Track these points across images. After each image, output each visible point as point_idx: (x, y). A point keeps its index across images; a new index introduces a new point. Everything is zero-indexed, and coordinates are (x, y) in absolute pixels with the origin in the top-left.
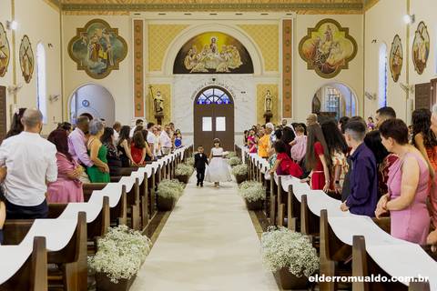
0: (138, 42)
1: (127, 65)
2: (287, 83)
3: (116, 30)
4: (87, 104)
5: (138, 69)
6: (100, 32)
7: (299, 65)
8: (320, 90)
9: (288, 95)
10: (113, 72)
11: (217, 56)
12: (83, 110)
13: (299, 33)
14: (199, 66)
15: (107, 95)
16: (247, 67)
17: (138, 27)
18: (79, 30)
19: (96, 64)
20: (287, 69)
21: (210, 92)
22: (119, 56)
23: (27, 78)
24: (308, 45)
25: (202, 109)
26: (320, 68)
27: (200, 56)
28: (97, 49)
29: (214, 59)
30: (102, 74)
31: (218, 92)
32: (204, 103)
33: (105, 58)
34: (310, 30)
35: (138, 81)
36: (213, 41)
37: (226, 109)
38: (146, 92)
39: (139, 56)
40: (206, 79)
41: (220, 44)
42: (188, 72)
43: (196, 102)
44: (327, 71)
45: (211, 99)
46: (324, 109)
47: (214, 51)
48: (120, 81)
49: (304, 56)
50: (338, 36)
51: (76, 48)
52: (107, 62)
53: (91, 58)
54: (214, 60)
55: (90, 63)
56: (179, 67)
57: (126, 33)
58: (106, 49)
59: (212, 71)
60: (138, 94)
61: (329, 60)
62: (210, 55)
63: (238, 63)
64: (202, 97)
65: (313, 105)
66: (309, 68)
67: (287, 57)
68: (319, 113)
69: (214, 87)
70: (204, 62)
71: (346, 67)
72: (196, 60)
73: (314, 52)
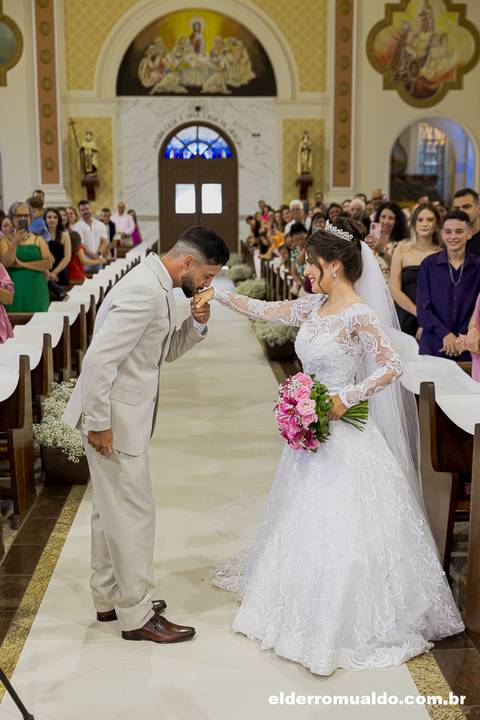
0: (45, 30)
1: (22, 76)
2: (343, 116)
5: (47, 85)
7: (367, 80)
8: (406, 133)
9: (343, 142)
11: (204, 59)
13: (368, 13)
14: (168, 81)
16: (263, 84)
20: (343, 90)
21: (190, 133)
22: (7, 57)
24: (386, 40)
25: (174, 169)
26: (408, 87)
27: (170, 60)
29: (199, 66)
31: (206, 134)
32: (179, 155)
34: (390, 9)
35: (47, 111)
37: (222, 168)
39: (46, 57)
40: (181, 108)
41: (210, 35)
43: (163, 154)
44: (422, 93)
45: (193, 149)
46: (413, 168)
47: (197, 49)
49: (377, 62)
50: (445, 21)
54: (199, 69)
56: (129, 83)
57: (20, 9)
59: (194, 91)
60: (48, 138)
61: (427, 72)
62: (190, 57)
63: (247, 75)
64: (176, 143)
65: (393, 161)
66: (387, 86)
67: (344, 63)
68: (403, 177)
69: (198, 124)
70: (178, 71)
71: (458, 84)
72: (161, 67)
73: (397, 54)
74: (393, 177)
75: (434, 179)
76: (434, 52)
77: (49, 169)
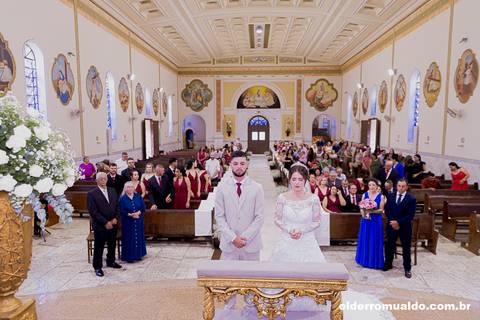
0: (219, 92)
1: (212, 104)
2: (299, 114)
3: (206, 86)
4: (189, 124)
5: (219, 106)
6: (198, 87)
7: (306, 104)
8: (316, 120)
9: (299, 121)
10: (205, 108)
11: (261, 98)
13: (306, 86)
14: (250, 105)
15: (201, 120)
16: (277, 105)
17: (218, 84)
18: (187, 86)
19: (196, 104)
20: (299, 107)
21: (256, 118)
22: (208, 99)
23: (165, 114)
24: (311, 93)
25: (252, 128)
27: (251, 99)
28: (197, 95)
30: (199, 109)
31: (261, 119)
32: (254, 124)
33: (201, 100)
34: (312, 85)
35: (218, 113)
37: (265, 127)
38: (222, 118)
39: (219, 99)
40: (254, 112)
41: (262, 92)
42: (244, 107)
43: (249, 124)
44: (321, 107)
45: (257, 123)
46: (320, 127)
47: (259, 96)
48: (208, 113)
49: (308, 100)
50: (328, 88)
51: (185, 94)
52: (202, 103)
53: (194, 100)
55: (193, 103)
56: (240, 105)
57: (212, 87)
58: (201, 95)
59: (258, 107)
60: (218, 120)
62: (258, 99)
63: (273, 103)
64: (253, 121)
65: (314, 125)
66: (311, 106)
67: (299, 100)
68: (317, 129)
69: (259, 116)
71: (331, 105)
72: (249, 101)
73: (314, 97)
74: (313, 130)
75: (326, 130)
77: (218, 128)
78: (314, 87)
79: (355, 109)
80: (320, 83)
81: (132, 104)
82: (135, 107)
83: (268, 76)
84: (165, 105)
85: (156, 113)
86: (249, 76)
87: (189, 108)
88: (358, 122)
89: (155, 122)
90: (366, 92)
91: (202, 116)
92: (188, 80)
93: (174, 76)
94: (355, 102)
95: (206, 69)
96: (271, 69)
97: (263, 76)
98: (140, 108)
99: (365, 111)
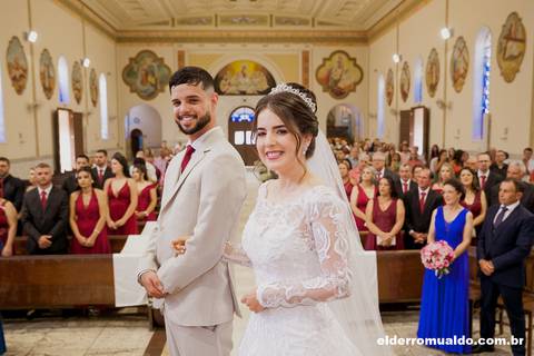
3: (162, 60)
4: (137, 121)
6: (149, 61)
8: (334, 109)
10: (160, 94)
11: (247, 80)
12: (133, 126)
13: (315, 62)
14: (232, 89)
15: (156, 116)
17: (181, 56)
18: (131, 59)
19: (145, 88)
21: (241, 111)
23: (95, 103)
24: (323, 72)
25: (234, 125)
26: (333, 91)
27: (233, 81)
28: (147, 75)
29: (245, 84)
30: (151, 96)
31: (248, 111)
32: (237, 119)
33: (153, 82)
34: (325, 60)
36: (244, 68)
40: (238, 100)
41: (250, 70)
42: (223, 94)
43: (230, 119)
44: (339, 93)
45: (243, 117)
46: (338, 124)
47: (244, 75)
49: (320, 81)
50: (347, 65)
51: (129, 73)
52: (155, 86)
53: (142, 83)
55: (141, 88)
57: (171, 61)
58: (153, 75)
59: (243, 93)
61: (341, 85)
62: (242, 80)
63: (266, 87)
64: (235, 115)
65: (328, 121)
66: (324, 91)
68: (333, 127)
69: (245, 107)
70: (237, 86)
71: (354, 90)
72: (229, 84)
73: (328, 78)
74: (328, 127)
75: (347, 128)
76: (344, 77)
78: (328, 63)
79: (389, 95)
80: (336, 58)
81: (34, 82)
82: (39, 89)
83: (259, 46)
84: (95, 89)
85: (78, 100)
86: (230, 46)
87: (135, 94)
88: (396, 114)
89: (76, 114)
90: (406, 68)
91: (156, 107)
92: (133, 50)
93: (110, 44)
94: (389, 84)
95: (161, 35)
96: (263, 35)
97: (251, 46)
98: (48, 90)
99: (405, 96)
